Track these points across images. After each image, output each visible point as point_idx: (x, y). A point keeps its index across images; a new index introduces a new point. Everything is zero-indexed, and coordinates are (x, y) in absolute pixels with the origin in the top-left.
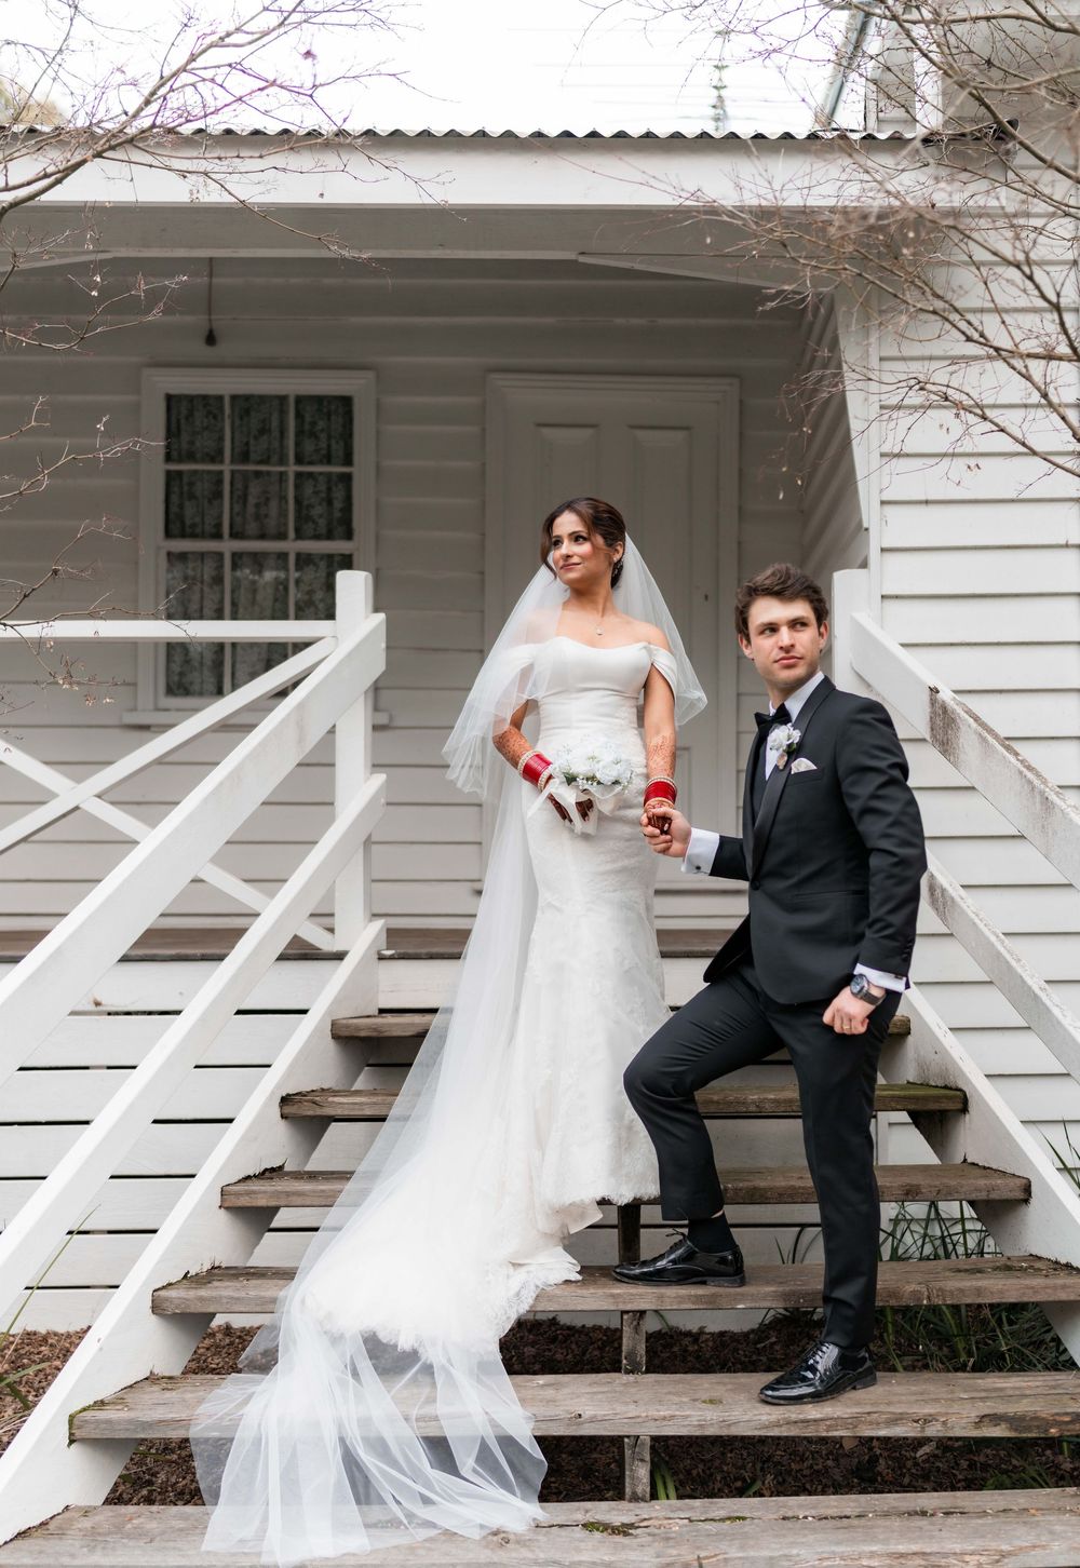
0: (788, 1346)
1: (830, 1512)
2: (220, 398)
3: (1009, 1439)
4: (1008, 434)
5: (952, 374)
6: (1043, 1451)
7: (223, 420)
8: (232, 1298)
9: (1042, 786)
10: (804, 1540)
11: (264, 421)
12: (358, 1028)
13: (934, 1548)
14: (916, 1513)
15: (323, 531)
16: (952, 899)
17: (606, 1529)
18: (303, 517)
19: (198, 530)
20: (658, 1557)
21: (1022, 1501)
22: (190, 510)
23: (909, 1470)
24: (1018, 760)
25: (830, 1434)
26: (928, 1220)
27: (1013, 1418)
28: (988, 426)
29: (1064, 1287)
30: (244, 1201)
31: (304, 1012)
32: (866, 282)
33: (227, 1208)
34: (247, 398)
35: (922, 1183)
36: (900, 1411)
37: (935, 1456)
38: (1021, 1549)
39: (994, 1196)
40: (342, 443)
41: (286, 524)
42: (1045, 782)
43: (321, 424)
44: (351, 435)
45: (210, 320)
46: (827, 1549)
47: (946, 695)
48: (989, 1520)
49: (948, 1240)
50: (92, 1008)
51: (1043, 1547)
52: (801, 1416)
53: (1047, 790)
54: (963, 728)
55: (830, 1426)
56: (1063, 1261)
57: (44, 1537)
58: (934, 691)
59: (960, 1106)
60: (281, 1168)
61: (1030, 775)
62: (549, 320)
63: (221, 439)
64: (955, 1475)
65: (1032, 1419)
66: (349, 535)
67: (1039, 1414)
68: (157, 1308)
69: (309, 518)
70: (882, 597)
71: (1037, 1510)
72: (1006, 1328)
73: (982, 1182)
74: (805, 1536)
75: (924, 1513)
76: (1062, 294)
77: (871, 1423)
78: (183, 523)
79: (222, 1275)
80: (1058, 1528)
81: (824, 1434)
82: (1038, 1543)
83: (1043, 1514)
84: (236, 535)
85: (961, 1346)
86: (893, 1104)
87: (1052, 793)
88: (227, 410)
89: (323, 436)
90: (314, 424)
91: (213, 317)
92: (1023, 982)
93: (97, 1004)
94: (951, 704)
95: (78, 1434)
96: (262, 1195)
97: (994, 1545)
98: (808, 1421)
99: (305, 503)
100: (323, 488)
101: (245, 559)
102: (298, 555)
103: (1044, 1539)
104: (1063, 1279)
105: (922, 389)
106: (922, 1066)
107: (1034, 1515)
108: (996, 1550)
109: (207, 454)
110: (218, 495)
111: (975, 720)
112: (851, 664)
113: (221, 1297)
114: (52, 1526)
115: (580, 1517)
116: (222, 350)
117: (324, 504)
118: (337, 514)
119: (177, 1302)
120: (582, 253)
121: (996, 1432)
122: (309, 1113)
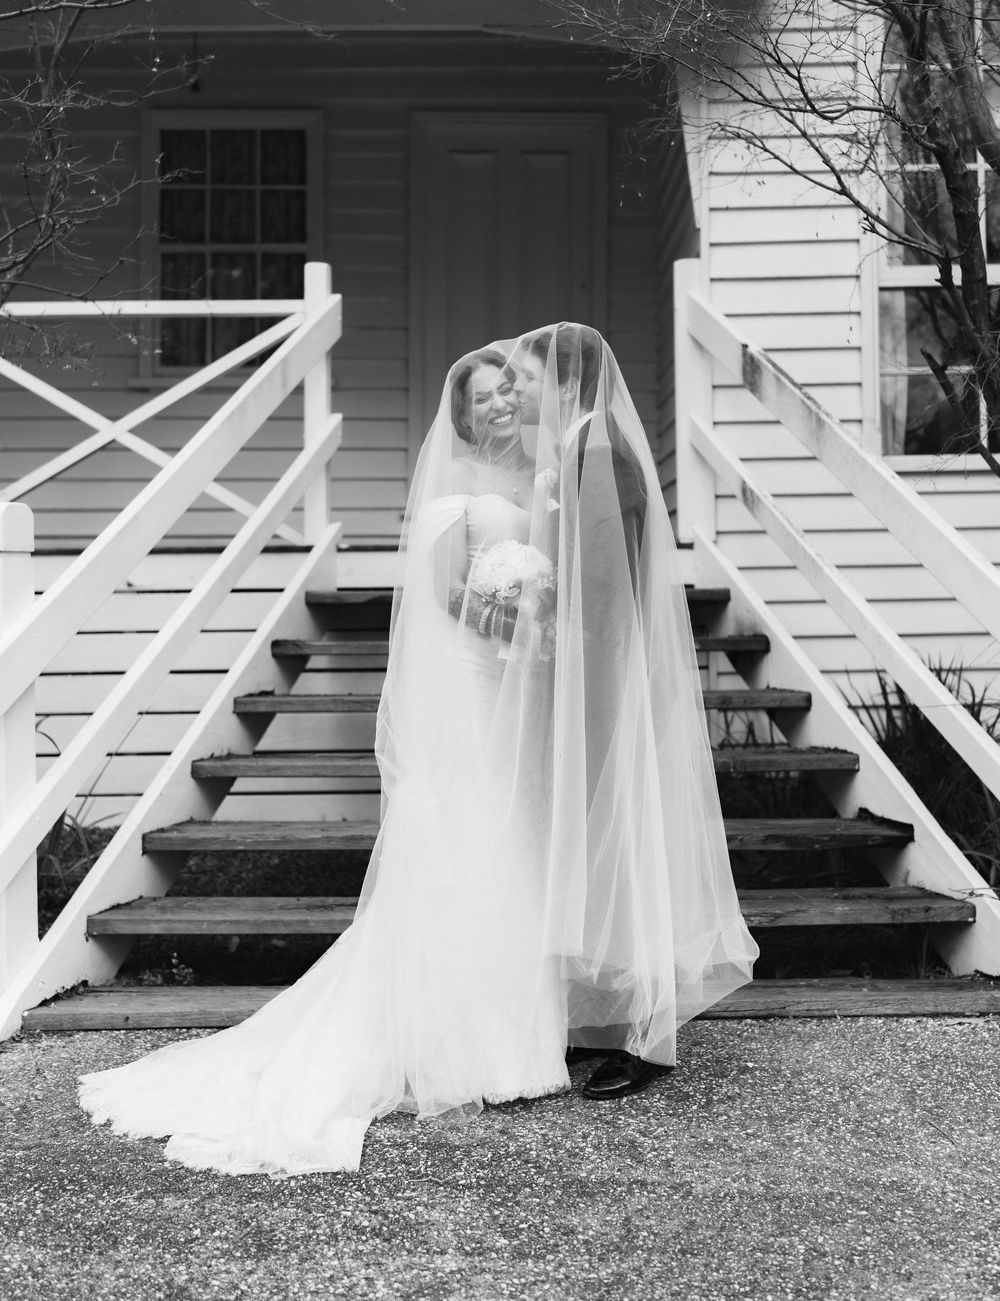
2: (202, 133)
3: (785, 852)
4: (781, 161)
5: (742, 119)
7: (205, 150)
8: (247, 767)
9: (817, 410)
11: (236, 150)
12: (324, 597)
15: (283, 235)
18: (267, 224)
19: (185, 237)
22: (179, 219)
24: (805, 396)
27: (789, 838)
28: (768, 155)
29: (830, 760)
30: (250, 708)
31: (281, 590)
33: (237, 714)
34: (223, 133)
35: (733, 696)
38: (789, 913)
39: (785, 704)
40: (297, 167)
41: (254, 231)
42: (819, 408)
43: (281, 153)
44: (304, 161)
47: (754, 349)
50: (125, 588)
51: (804, 912)
54: (765, 372)
56: (832, 747)
57: (131, 908)
58: (745, 347)
59: (765, 647)
60: (272, 691)
61: (809, 403)
63: (204, 164)
65: (802, 839)
66: (303, 239)
67: (807, 836)
68: (194, 774)
69: (272, 225)
70: (711, 280)
73: (776, 698)
82: (801, 909)
84: (215, 239)
88: (208, 142)
89: (283, 162)
90: (276, 152)
92: (805, 551)
93: (130, 585)
94: (757, 355)
95: (148, 849)
96: (263, 706)
97: (770, 910)
99: (269, 214)
100: (282, 202)
101: (222, 258)
102: (264, 255)
103: (804, 907)
104: (830, 755)
105: (723, 130)
106: (739, 623)
108: (772, 913)
110: (201, 208)
111: (774, 366)
112: (688, 330)
113: (239, 766)
114: (133, 904)
116: (205, 95)
117: (284, 215)
118: (294, 223)
119: (208, 769)
120: (486, 26)
121: (777, 847)
122: (293, 653)
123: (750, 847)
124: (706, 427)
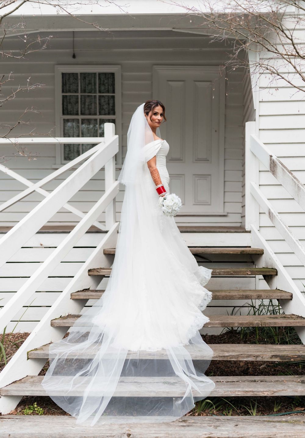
0: (229, 339)
1: (229, 380)
2: (77, 74)
6: (294, 367)
7: (78, 81)
8: (72, 322)
9: (298, 183)
10: (221, 387)
11: (90, 80)
12: (111, 252)
13: (256, 390)
14: (253, 381)
15: (107, 112)
16: (275, 216)
17: (169, 384)
18: (101, 109)
19: (72, 113)
20: (181, 391)
21: (282, 379)
22: (69, 107)
23: (257, 371)
24: (292, 176)
25: (231, 360)
26: (269, 306)
27: (281, 356)
28: (279, 77)
29: (299, 322)
30: (77, 297)
31: (95, 247)
32: (238, 33)
33: (73, 299)
34: (85, 74)
35: (262, 294)
36: (250, 354)
37: (265, 368)
38: (279, 391)
39: (282, 298)
40: (112, 87)
41: (96, 111)
42: (299, 182)
43: (106, 81)
44: (114, 84)
45: (74, 51)
46: (227, 389)
47: (274, 158)
48: (272, 383)
49: (275, 311)
50: (40, 246)
51: (285, 390)
52: (223, 355)
53: (299, 184)
54: (278, 167)
55: (231, 358)
56: (300, 316)
57: (20, 383)
58: (271, 156)
59: (275, 274)
60: (89, 289)
61: (295, 180)
62: (171, 49)
63: (78, 86)
64: (270, 373)
65: (286, 356)
66: (114, 114)
67: (288, 355)
68: (52, 325)
69: (103, 109)
70: (259, 129)
71: (286, 381)
72: (289, 334)
73: (279, 294)
74: (221, 386)
75: (255, 381)
76: (293, 36)
77: (242, 357)
78: (68, 110)
79: (71, 317)
80: (291, 386)
81: (229, 360)
82: (284, 389)
83: (287, 382)
84: (82, 114)
85: (276, 339)
86: (257, 273)
87: (300, 185)
88: (79, 78)
89: (107, 85)
90: (104, 81)
91: (75, 50)
93: (41, 245)
94: (275, 160)
95: (30, 357)
96: (82, 296)
97: (272, 389)
98: (225, 356)
99: (102, 104)
100: (107, 100)
101: (85, 121)
102: (100, 120)
103: (286, 388)
104: (299, 320)
105: (261, 66)
106: (266, 263)
107: (285, 382)
108: (272, 391)
109: (74, 90)
110: (77, 102)
111: (282, 165)
112: (250, 149)
113: (69, 322)
114: (23, 380)
115: (163, 380)
116: (78, 59)
117: (107, 105)
118: (111, 108)
119: (57, 323)
120: (174, 28)
121: (277, 360)
122: (96, 274)
123: (266, 360)
124: (256, 187)
